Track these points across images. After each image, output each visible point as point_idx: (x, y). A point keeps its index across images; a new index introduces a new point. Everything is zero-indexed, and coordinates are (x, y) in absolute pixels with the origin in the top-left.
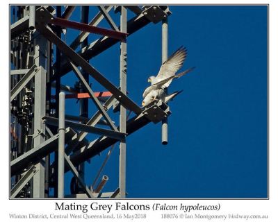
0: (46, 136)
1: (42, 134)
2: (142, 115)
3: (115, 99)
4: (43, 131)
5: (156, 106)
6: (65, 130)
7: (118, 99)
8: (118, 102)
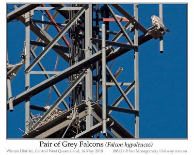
0: (93, 50)
1: (90, 49)
2: (147, 34)
3: (131, 24)
4: (91, 48)
5: (156, 29)
6: (105, 48)
7: (133, 24)
8: (133, 26)
